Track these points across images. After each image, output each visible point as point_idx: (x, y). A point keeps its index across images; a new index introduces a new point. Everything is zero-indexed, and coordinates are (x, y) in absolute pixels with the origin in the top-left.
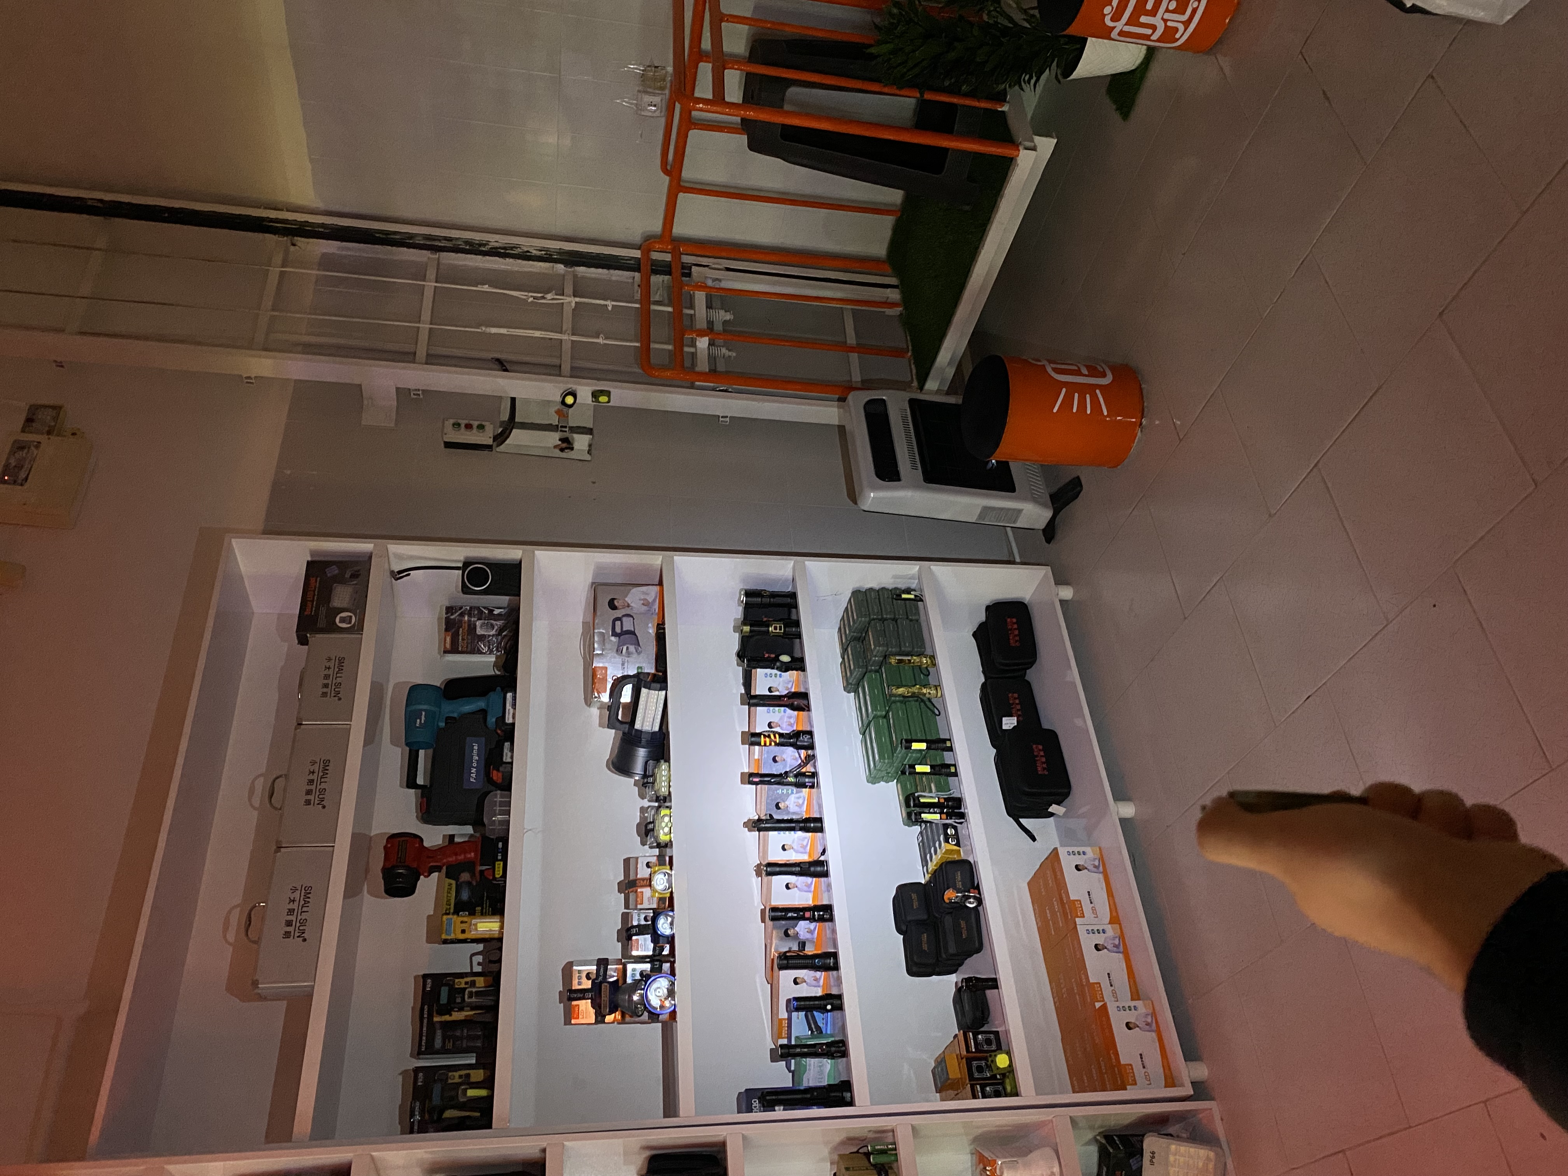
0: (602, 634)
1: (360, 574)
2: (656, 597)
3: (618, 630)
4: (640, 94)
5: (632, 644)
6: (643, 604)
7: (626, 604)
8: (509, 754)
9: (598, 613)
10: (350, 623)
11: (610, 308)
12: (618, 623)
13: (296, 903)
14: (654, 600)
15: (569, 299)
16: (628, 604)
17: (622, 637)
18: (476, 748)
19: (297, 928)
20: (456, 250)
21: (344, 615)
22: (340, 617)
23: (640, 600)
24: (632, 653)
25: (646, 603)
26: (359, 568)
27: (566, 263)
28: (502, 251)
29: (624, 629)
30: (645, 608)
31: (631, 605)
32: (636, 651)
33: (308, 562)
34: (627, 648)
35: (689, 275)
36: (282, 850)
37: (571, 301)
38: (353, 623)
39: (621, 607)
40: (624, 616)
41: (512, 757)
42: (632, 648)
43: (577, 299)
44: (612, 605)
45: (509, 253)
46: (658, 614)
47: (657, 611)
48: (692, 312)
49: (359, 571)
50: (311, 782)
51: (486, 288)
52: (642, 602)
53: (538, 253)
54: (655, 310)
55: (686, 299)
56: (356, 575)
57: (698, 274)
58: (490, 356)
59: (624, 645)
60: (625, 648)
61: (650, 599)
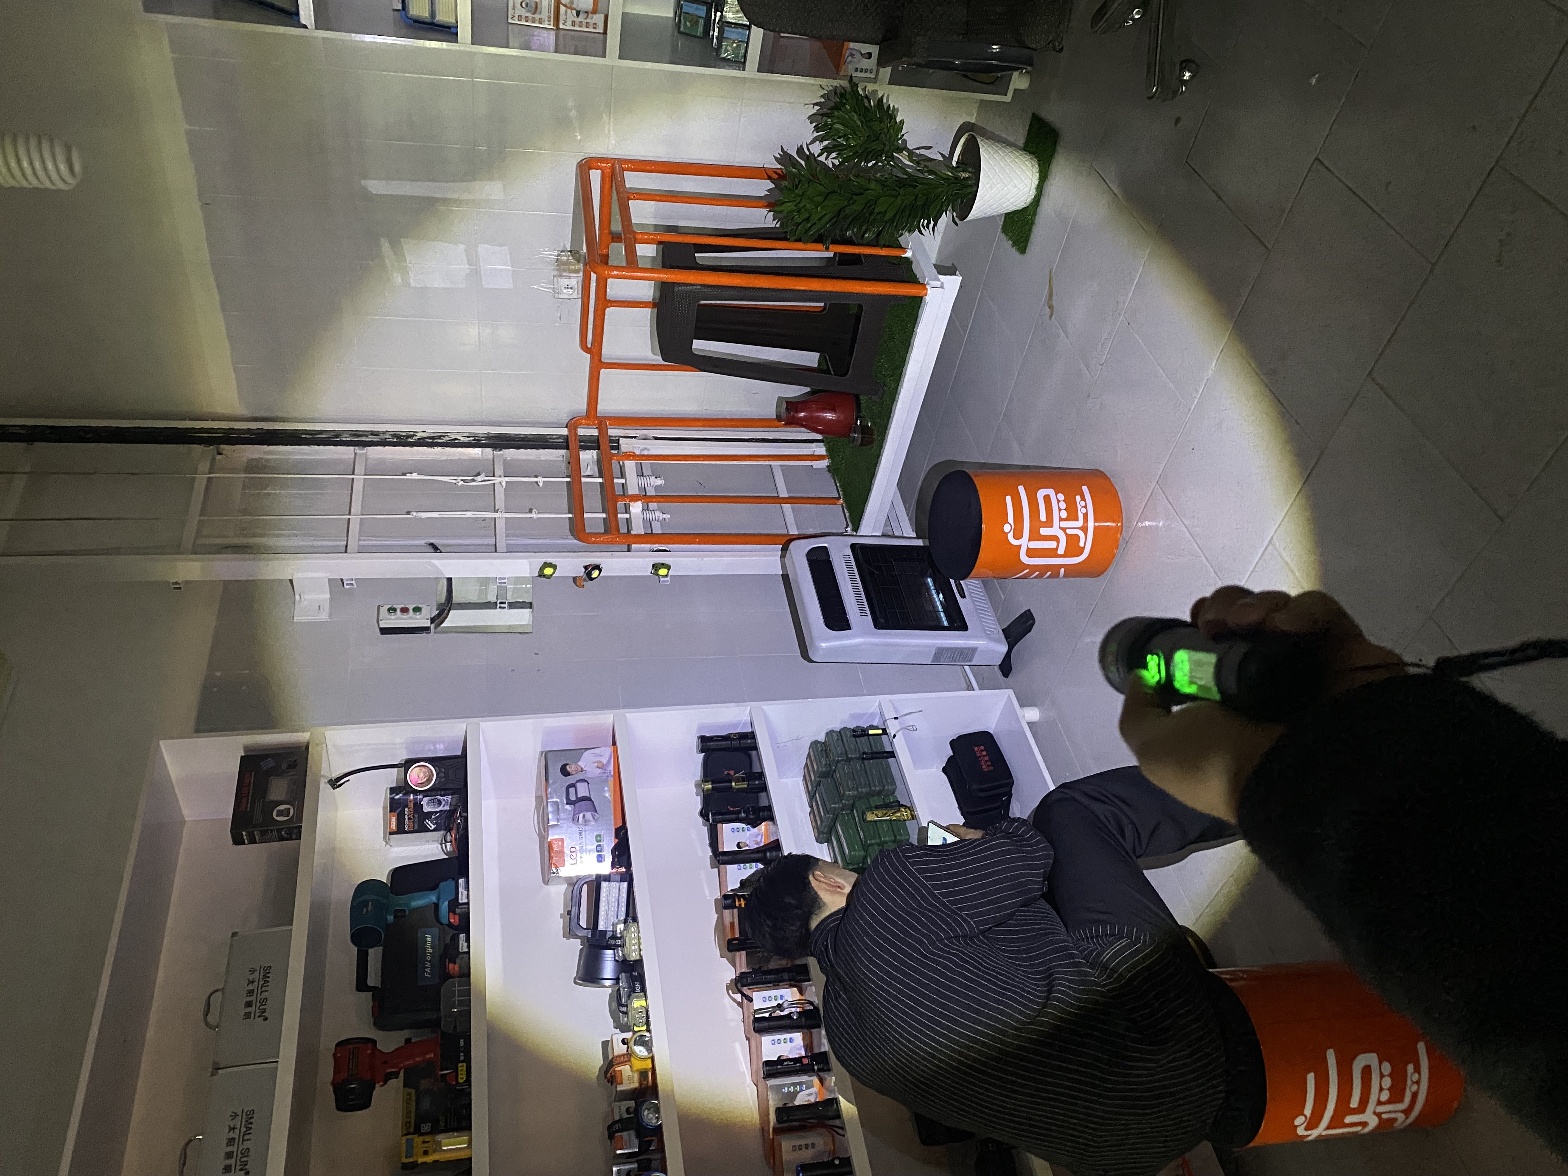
0: (556, 803)
1: (296, 765)
2: (610, 758)
3: (573, 798)
4: (556, 279)
5: (587, 811)
6: (597, 767)
8: (465, 944)
9: (551, 781)
10: (288, 815)
11: (541, 484)
12: (572, 790)
13: (237, 1131)
14: (609, 761)
15: (499, 479)
16: (582, 769)
17: (577, 805)
18: (429, 939)
19: (238, 1161)
20: (384, 443)
21: (281, 808)
22: (277, 811)
23: (594, 763)
24: (589, 821)
25: (602, 767)
26: (296, 758)
27: (495, 447)
28: (430, 441)
29: (579, 796)
30: (600, 771)
31: (585, 769)
32: (594, 818)
33: (242, 757)
34: (584, 816)
35: (618, 448)
36: (220, 1072)
37: (501, 481)
38: (291, 815)
39: (574, 773)
40: (578, 781)
41: (469, 947)
42: (589, 815)
43: (507, 479)
44: (565, 772)
45: (437, 442)
46: (614, 776)
47: (612, 773)
48: (623, 481)
49: (295, 761)
50: (251, 992)
51: (415, 476)
52: (596, 765)
53: (466, 440)
54: (586, 483)
55: (616, 470)
56: (293, 766)
57: (626, 445)
58: (423, 542)
59: (580, 813)
60: (581, 816)
61: (604, 761)
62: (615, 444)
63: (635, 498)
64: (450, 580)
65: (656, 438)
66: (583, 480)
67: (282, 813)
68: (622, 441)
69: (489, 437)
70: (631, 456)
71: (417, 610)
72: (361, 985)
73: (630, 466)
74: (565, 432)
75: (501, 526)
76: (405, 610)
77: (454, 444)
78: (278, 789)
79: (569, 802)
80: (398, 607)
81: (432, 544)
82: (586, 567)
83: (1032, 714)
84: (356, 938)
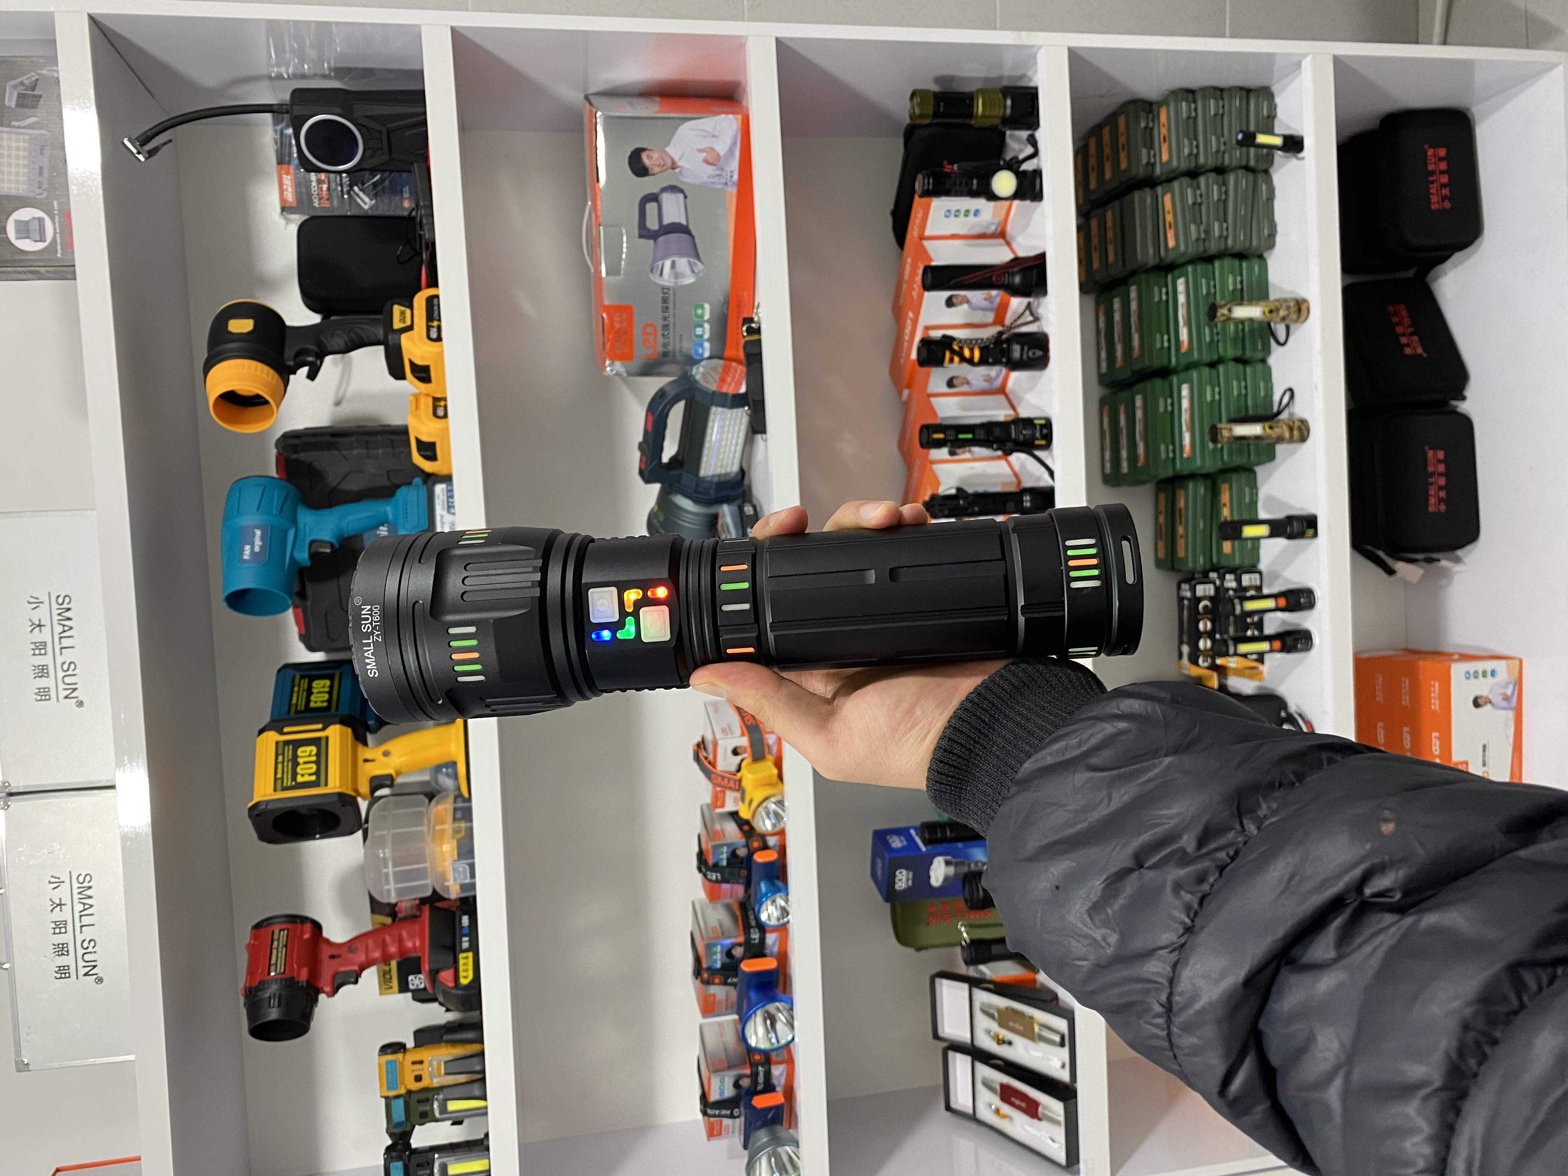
2: (734, 143)
3: (653, 224)
5: (681, 255)
6: (706, 161)
7: (669, 163)
10: (42, 239)
12: (651, 207)
14: (731, 151)
16: (673, 159)
17: (661, 239)
21: (25, 214)
22: (18, 223)
23: (700, 151)
24: (683, 275)
25: (713, 160)
29: (667, 221)
30: (710, 170)
31: (680, 163)
32: (693, 271)
34: (673, 264)
39: (656, 169)
40: (664, 190)
42: (683, 263)
44: (638, 163)
47: (736, 177)
52: (704, 155)
59: (665, 257)
60: (668, 264)
61: (722, 148)
67: (24, 230)
79: (645, 233)
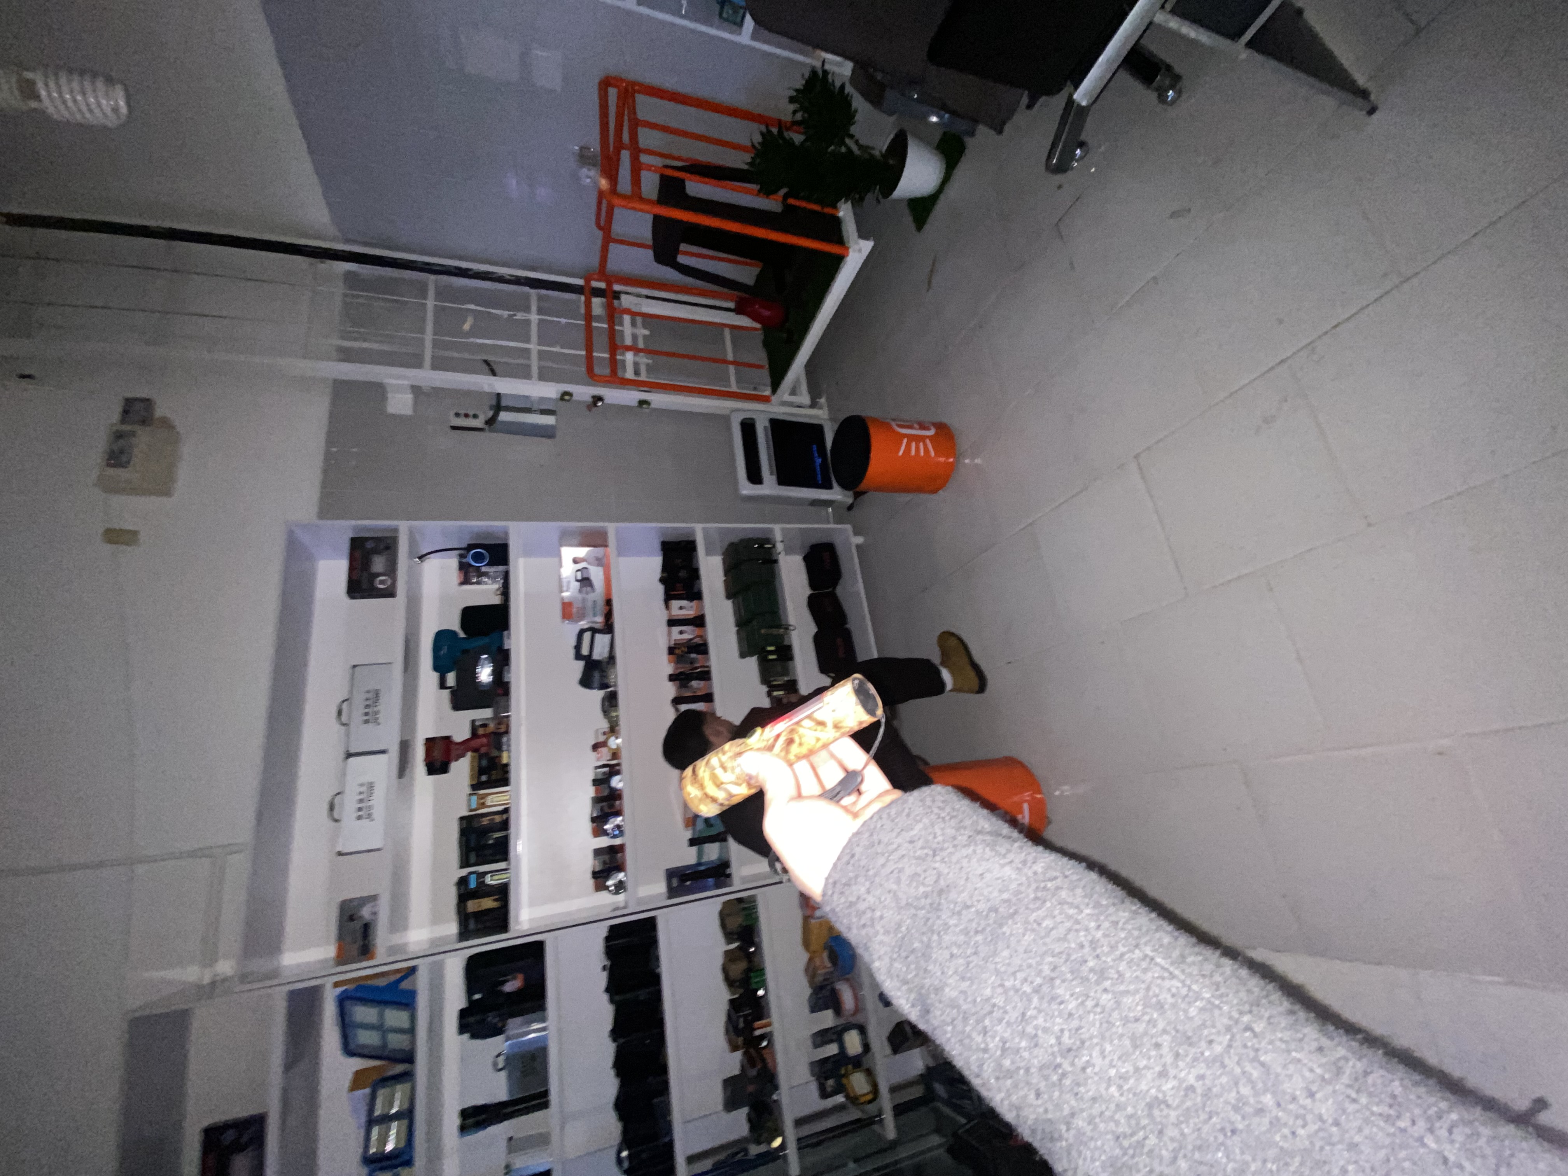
1: (390, 546)
2: (604, 555)
3: (579, 578)
4: (578, 168)
8: (508, 675)
10: (386, 585)
11: (563, 324)
12: (579, 573)
13: (364, 795)
14: (603, 557)
15: (534, 317)
19: (366, 812)
20: (449, 274)
21: (381, 578)
22: (379, 580)
24: (589, 593)
25: (598, 559)
26: (389, 540)
27: (532, 287)
28: (483, 275)
29: (583, 577)
30: (597, 562)
33: (351, 538)
36: (351, 758)
39: (580, 562)
40: (583, 568)
41: (510, 678)
42: (589, 589)
43: (541, 317)
47: (605, 564)
48: (622, 329)
49: (389, 542)
50: (368, 706)
51: (473, 307)
52: (595, 558)
53: (509, 278)
54: (596, 327)
55: (616, 321)
56: (388, 548)
57: (626, 301)
58: (479, 357)
59: (583, 587)
60: (584, 589)
61: (600, 556)
62: (617, 295)
63: (628, 348)
64: (499, 395)
65: (648, 297)
66: (594, 324)
67: (382, 582)
68: (623, 297)
69: (527, 278)
70: (628, 311)
71: (475, 416)
72: (443, 685)
73: (627, 318)
74: (580, 282)
75: (534, 356)
76: (466, 416)
77: (501, 279)
78: (378, 564)
79: (577, 581)
80: (462, 412)
81: (486, 362)
82: (594, 397)
83: (859, 540)
84: (436, 668)
